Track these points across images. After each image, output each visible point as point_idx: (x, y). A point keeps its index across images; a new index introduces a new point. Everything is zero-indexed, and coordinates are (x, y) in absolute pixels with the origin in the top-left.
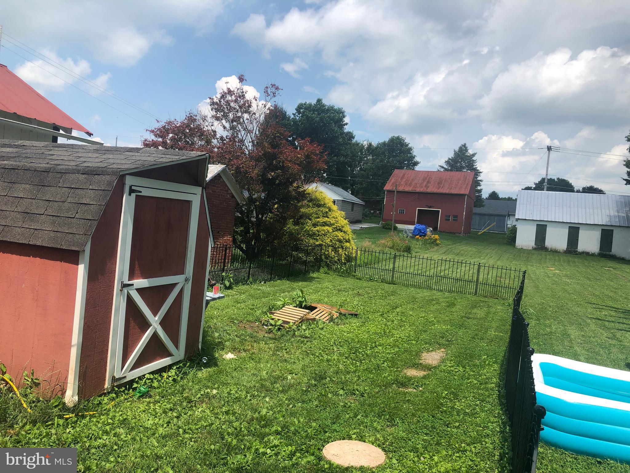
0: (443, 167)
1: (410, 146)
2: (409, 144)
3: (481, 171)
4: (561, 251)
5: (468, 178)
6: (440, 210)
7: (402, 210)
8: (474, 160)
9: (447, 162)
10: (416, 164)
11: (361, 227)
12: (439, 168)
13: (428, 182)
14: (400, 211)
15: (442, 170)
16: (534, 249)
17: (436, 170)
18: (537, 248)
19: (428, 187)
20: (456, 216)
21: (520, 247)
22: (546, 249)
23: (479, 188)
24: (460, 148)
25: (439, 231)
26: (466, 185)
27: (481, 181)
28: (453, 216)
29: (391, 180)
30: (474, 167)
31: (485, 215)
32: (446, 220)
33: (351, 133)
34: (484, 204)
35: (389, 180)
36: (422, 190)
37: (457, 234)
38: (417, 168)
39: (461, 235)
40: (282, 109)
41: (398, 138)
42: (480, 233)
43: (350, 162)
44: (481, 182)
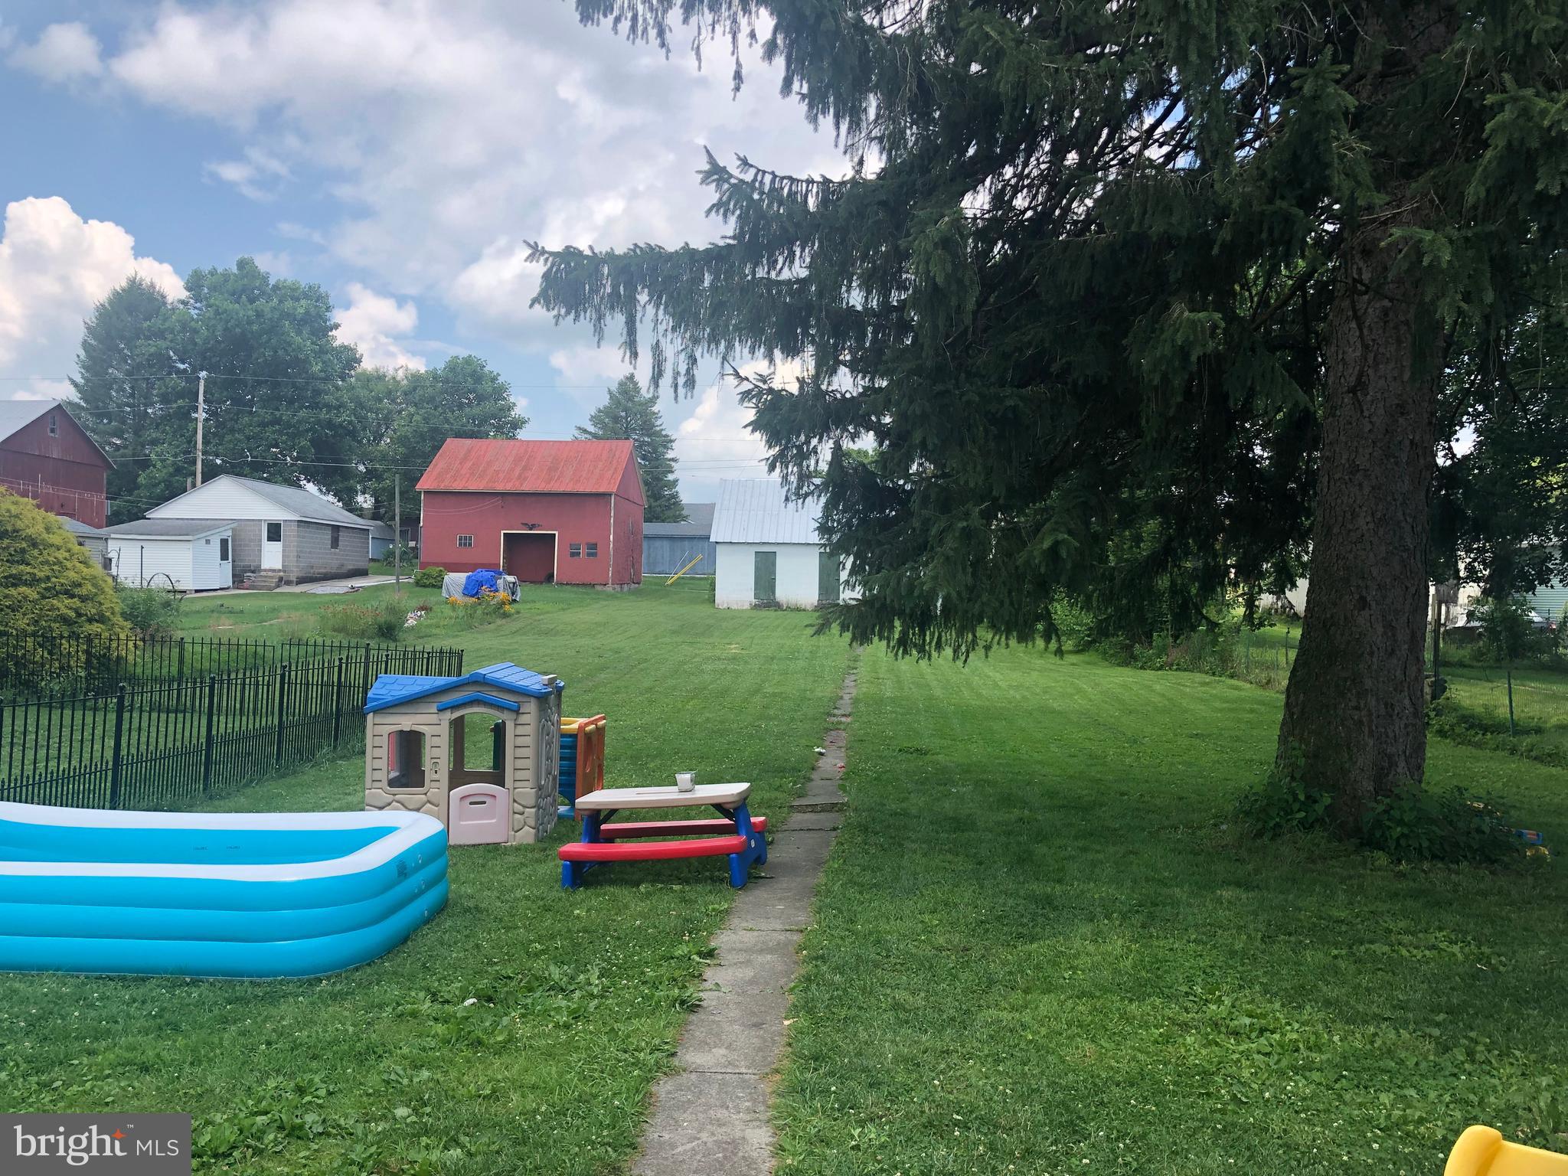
0: (585, 431)
1: (501, 380)
2: (498, 375)
3: (673, 438)
4: (809, 608)
5: (618, 454)
6: (556, 533)
7: (466, 538)
8: (654, 413)
9: (595, 419)
10: (517, 424)
11: (352, 588)
12: (577, 433)
13: (526, 468)
14: (460, 539)
15: (583, 437)
16: (756, 607)
17: (569, 438)
18: (759, 606)
19: (525, 479)
20: (593, 546)
21: (725, 606)
22: (778, 606)
23: (671, 477)
24: (621, 384)
25: (557, 584)
26: (611, 472)
27: (673, 460)
28: (587, 544)
29: (435, 466)
30: (658, 429)
31: (683, 538)
32: (573, 555)
33: (352, 350)
34: (684, 513)
35: (431, 466)
36: (509, 487)
37: (599, 588)
38: (523, 435)
39: (609, 589)
40: (152, 286)
41: (468, 361)
42: (669, 582)
43: (350, 423)
44: (673, 464)
